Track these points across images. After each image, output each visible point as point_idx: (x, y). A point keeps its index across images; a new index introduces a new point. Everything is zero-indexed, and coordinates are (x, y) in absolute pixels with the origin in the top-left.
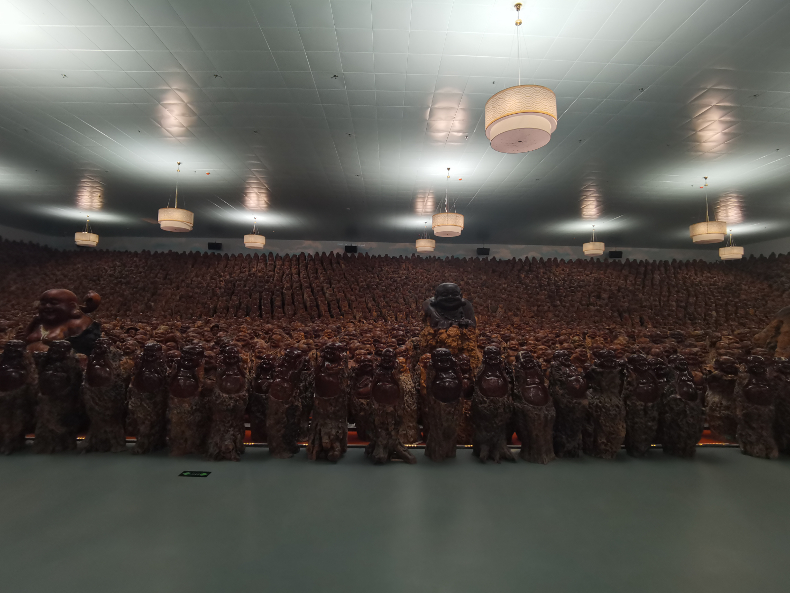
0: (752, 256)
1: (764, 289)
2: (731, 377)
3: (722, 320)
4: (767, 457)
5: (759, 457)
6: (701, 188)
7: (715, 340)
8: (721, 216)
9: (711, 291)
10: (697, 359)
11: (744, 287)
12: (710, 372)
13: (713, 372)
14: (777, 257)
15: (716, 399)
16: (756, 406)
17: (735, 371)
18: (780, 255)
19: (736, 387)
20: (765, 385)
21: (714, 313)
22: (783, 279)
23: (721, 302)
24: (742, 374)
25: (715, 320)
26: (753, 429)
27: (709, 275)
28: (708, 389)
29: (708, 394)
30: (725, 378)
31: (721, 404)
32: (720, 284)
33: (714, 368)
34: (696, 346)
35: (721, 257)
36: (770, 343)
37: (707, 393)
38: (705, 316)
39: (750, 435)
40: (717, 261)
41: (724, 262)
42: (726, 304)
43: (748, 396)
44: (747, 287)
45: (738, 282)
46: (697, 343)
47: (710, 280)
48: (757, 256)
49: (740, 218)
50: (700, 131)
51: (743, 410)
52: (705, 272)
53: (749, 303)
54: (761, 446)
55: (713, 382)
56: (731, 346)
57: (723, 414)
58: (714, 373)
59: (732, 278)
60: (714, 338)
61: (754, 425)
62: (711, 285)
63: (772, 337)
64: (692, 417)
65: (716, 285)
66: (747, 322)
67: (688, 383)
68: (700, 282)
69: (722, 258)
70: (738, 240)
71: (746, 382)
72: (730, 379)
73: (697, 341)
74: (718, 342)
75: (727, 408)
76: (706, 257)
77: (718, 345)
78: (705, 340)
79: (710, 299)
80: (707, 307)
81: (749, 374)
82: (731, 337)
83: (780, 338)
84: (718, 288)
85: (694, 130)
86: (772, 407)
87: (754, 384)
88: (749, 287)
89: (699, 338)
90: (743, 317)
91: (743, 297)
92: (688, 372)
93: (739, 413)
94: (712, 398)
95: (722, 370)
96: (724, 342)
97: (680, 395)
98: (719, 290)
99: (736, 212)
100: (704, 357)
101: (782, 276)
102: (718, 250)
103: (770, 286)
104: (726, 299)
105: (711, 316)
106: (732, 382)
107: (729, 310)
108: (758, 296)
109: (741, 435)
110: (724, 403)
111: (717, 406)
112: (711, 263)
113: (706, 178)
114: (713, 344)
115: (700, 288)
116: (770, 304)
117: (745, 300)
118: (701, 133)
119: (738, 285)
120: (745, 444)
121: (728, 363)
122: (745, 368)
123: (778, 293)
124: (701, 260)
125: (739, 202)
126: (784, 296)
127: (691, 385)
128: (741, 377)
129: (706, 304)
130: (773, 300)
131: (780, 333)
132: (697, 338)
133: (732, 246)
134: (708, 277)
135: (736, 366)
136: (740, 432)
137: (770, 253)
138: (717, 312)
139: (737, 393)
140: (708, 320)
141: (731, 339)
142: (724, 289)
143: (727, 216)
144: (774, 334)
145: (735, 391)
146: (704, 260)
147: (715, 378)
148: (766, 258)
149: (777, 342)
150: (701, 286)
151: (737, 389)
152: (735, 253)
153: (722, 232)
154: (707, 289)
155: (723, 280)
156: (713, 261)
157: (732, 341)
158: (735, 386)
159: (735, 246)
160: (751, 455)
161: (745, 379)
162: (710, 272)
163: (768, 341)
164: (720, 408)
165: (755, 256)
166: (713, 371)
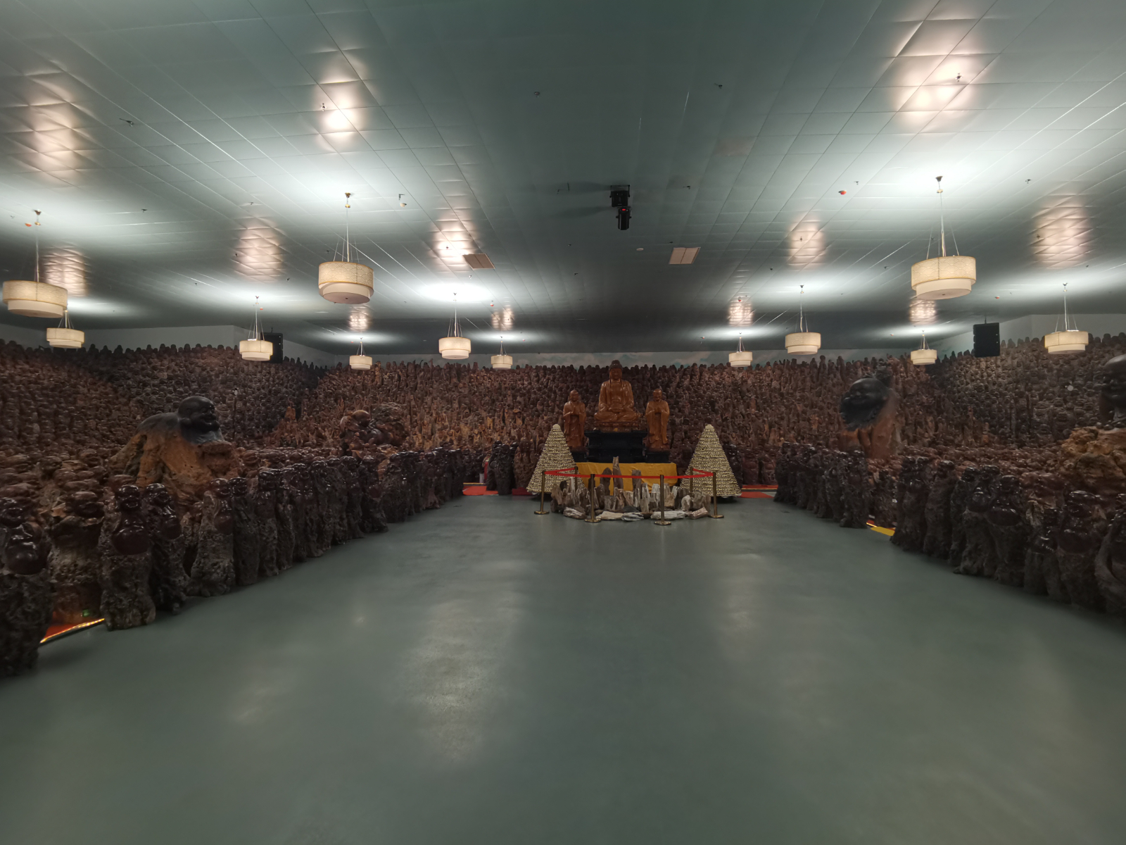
0: (93, 346)
1: (107, 394)
2: (91, 522)
3: (49, 437)
4: (143, 624)
5: (133, 627)
6: (27, 225)
7: (51, 467)
8: (53, 278)
9: (30, 392)
10: (29, 501)
11: (81, 389)
12: (58, 519)
13: (62, 519)
14: (124, 352)
15: (68, 560)
16: (129, 556)
17: (99, 512)
18: (128, 350)
19: (103, 534)
20: (141, 525)
21: (36, 427)
22: (130, 382)
23: (48, 410)
24: (112, 515)
25: (37, 438)
26: (125, 589)
27: (27, 367)
28: (53, 547)
29: (52, 555)
30: (83, 525)
31: (76, 565)
32: (46, 382)
33: (65, 512)
34: (21, 481)
35: (49, 342)
36: (130, 466)
37: (51, 553)
38: (20, 431)
39: (121, 601)
40: (40, 347)
41: (52, 349)
42: (56, 413)
43: (120, 545)
44: (85, 390)
45: (73, 381)
46: (20, 476)
47: (29, 374)
48: (100, 348)
49: (82, 290)
50: (40, 132)
51: (111, 567)
52: (21, 362)
53: (89, 413)
54: (135, 611)
55: (63, 534)
56: (79, 474)
57: (79, 580)
58: (66, 519)
59: (64, 375)
60: (51, 465)
61: (127, 585)
62: (30, 382)
63: (133, 459)
64: (34, 600)
65: (39, 384)
66: (86, 439)
67: (26, 544)
68: (11, 377)
69: (51, 344)
70: (78, 322)
71: (116, 525)
72: (90, 524)
73: (20, 472)
74: (57, 471)
75: (85, 570)
76: (24, 339)
77: (58, 474)
78: (31, 469)
79: (28, 404)
80: (24, 417)
81: (120, 514)
82: (76, 462)
83: (143, 459)
84: (44, 388)
85: (31, 126)
86: (148, 554)
87: (127, 526)
88: (89, 390)
89: (21, 467)
90: (80, 432)
91: (80, 403)
92: (24, 526)
93: (106, 573)
94: (60, 559)
95: (78, 512)
96: (67, 470)
97: (10, 568)
98: (45, 392)
99: (76, 279)
100: (38, 496)
101: (129, 379)
102: (46, 330)
103: (115, 391)
104: (55, 406)
105: (31, 431)
106: (95, 529)
107: (61, 423)
108: (101, 403)
109: (108, 604)
110: (81, 563)
111: (69, 571)
112: (29, 349)
113: (38, 213)
114: (49, 475)
115: (12, 386)
116: (115, 414)
117: (83, 408)
118: (40, 137)
119: (74, 386)
120: (113, 615)
121: (87, 501)
122: (115, 505)
123: (125, 400)
124: (12, 343)
125: (83, 265)
126: (131, 403)
127: (31, 547)
128: (110, 519)
129: (22, 412)
130: (119, 409)
131: (143, 452)
132: (18, 468)
133: (68, 328)
134: (24, 371)
135: (99, 504)
136: (106, 600)
137: (116, 347)
138: (42, 425)
139: (103, 544)
140: (25, 438)
141: (76, 464)
142: (52, 390)
143: (62, 282)
144: (135, 454)
145: (100, 541)
146: (19, 342)
147: (68, 528)
148: (110, 351)
149: (139, 463)
150: (13, 384)
151: (104, 538)
152: (72, 339)
153: (62, 304)
154: (23, 389)
155: (51, 376)
156: (34, 347)
157: (78, 467)
158: (100, 535)
159: (72, 328)
160: (122, 628)
161: (114, 521)
162: (28, 363)
163: (129, 463)
164: (74, 572)
165: (96, 347)
166: (62, 516)
